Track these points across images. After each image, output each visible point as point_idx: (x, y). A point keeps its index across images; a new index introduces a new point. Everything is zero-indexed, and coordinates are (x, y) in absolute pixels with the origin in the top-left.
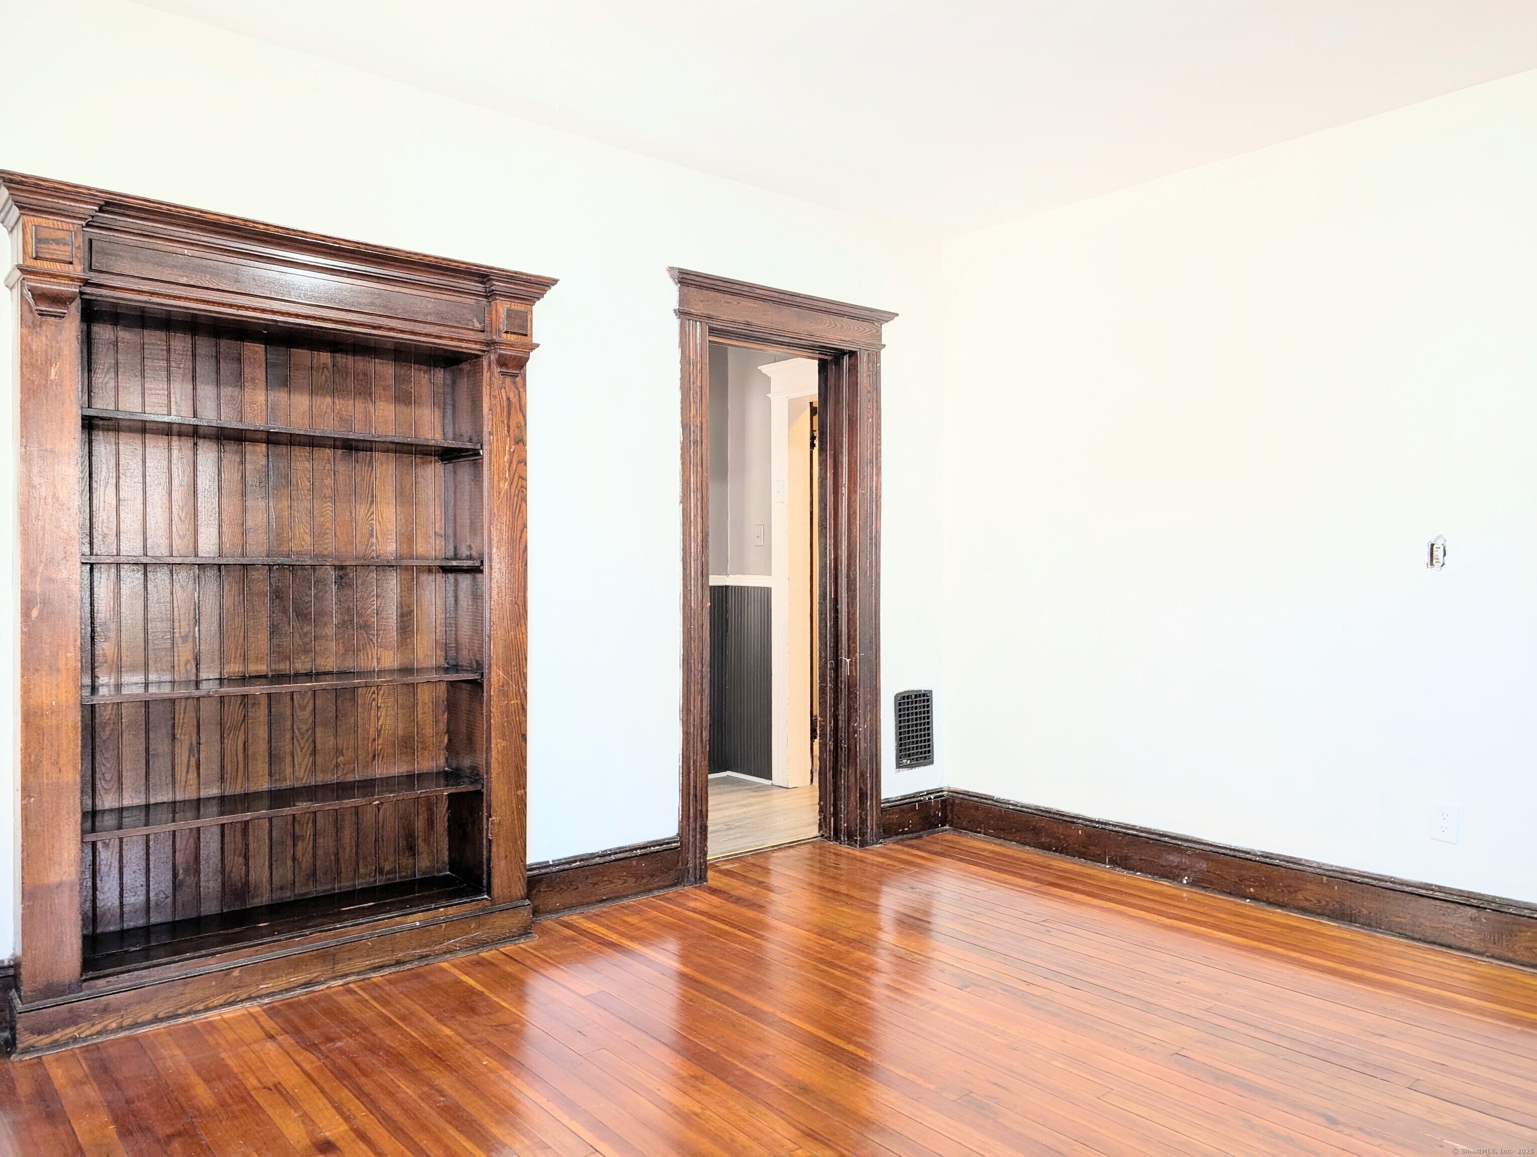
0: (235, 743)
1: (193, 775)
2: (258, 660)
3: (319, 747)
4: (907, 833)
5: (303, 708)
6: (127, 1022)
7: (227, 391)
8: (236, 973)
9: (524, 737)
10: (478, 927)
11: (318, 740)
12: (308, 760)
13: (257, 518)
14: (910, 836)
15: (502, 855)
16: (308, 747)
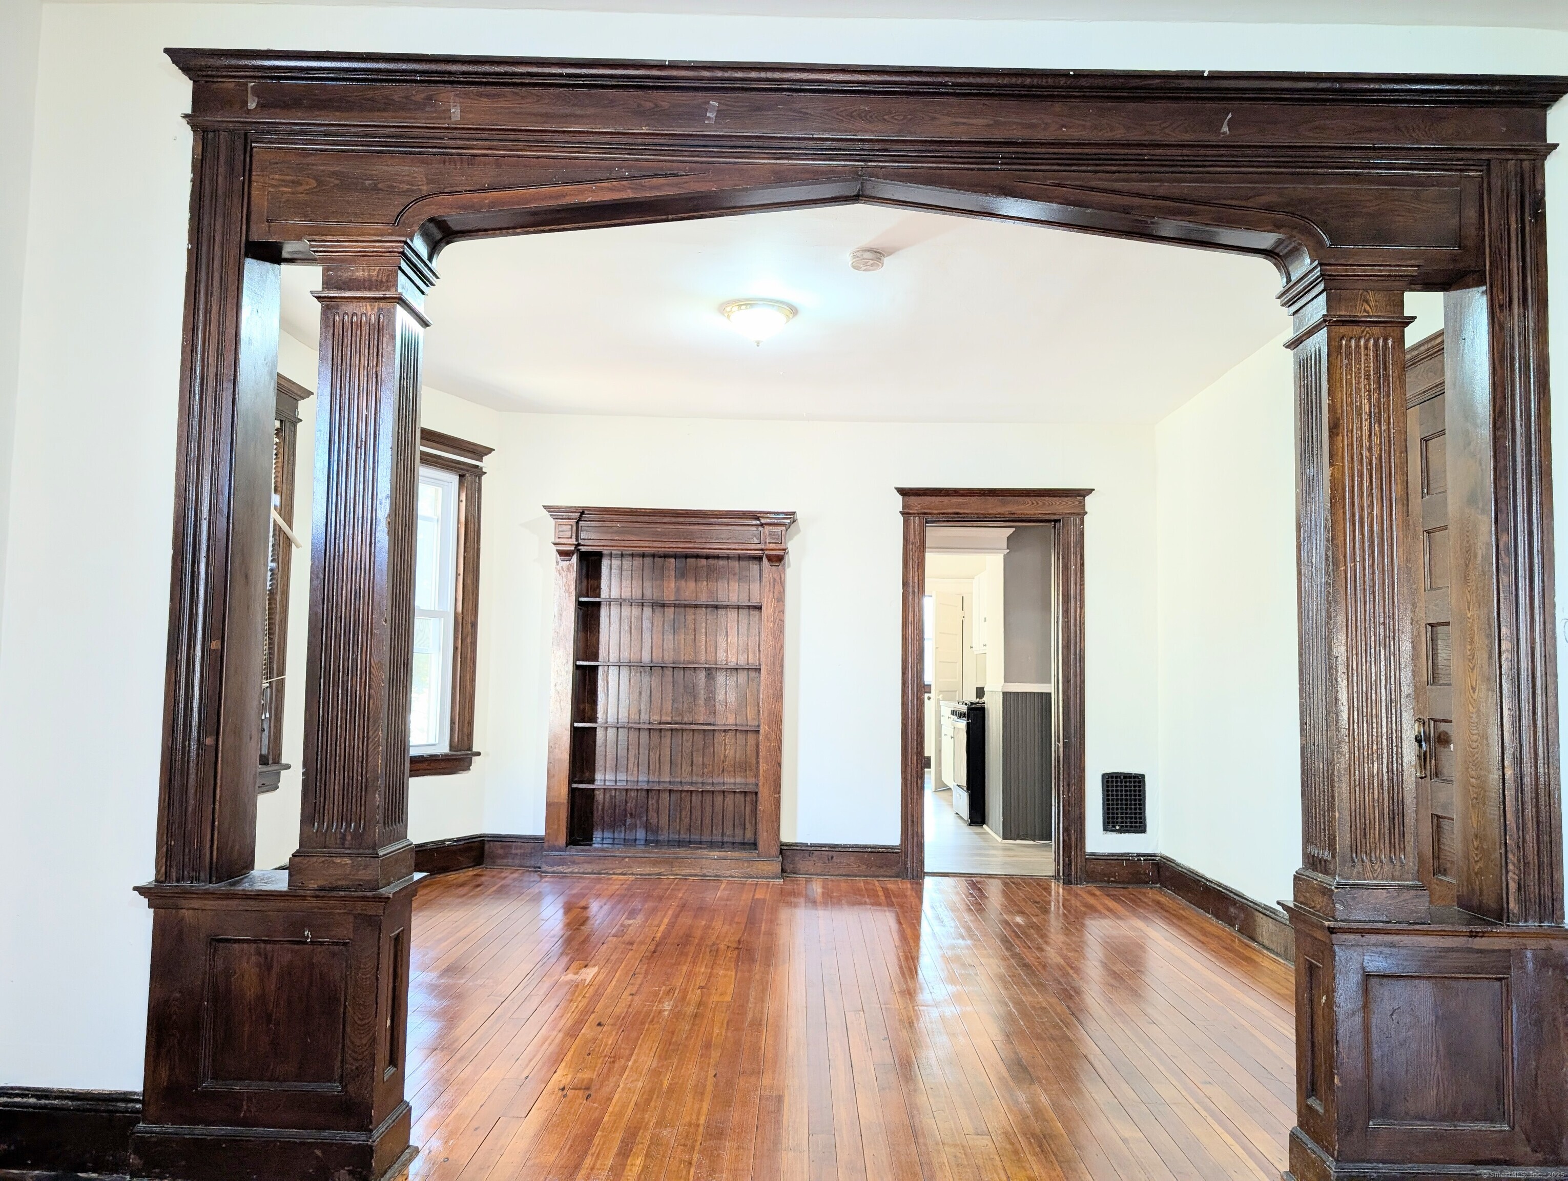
0: (654, 756)
1: (636, 769)
2: (667, 714)
3: (695, 762)
4: (1112, 882)
5: (687, 741)
6: (581, 871)
7: (657, 583)
8: (627, 860)
9: (780, 765)
10: (748, 867)
11: (694, 759)
12: (689, 769)
13: (669, 645)
14: (1115, 885)
15: (765, 829)
16: (689, 762)
